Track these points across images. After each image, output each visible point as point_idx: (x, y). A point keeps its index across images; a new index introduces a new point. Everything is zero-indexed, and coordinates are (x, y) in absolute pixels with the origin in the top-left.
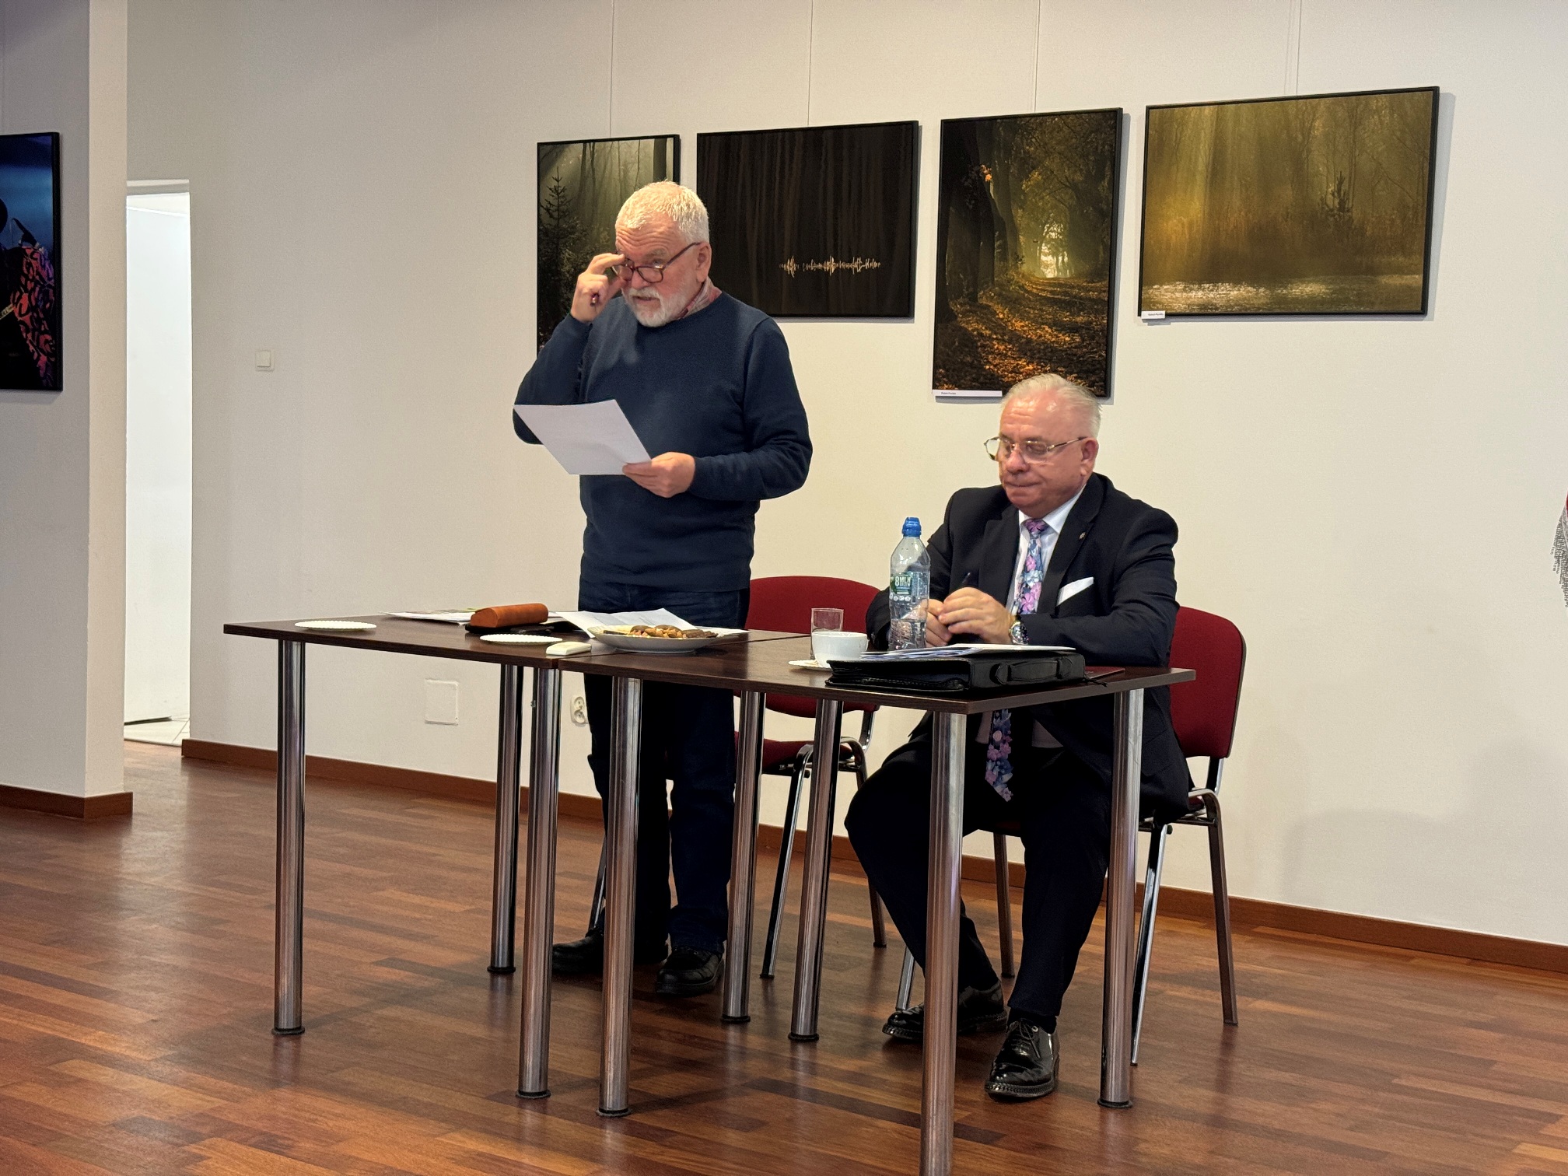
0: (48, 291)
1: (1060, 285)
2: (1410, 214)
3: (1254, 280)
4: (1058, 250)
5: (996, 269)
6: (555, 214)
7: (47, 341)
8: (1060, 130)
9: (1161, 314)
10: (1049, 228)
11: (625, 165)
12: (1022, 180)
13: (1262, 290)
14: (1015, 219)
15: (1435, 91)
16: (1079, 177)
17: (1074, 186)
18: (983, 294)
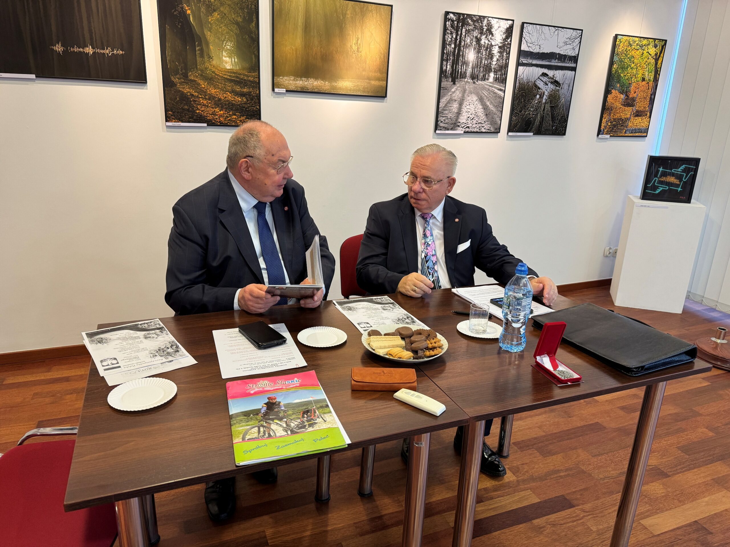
1: (234, 73)
2: (382, 57)
4: (232, 55)
5: (198, 62)
9: (283, 91)
10: (226, 43)
12: (208, 16)
14: (206, 36)
15: (391, 6)
16: (240, 19)
17: (237, 23)
18: (192, 74)
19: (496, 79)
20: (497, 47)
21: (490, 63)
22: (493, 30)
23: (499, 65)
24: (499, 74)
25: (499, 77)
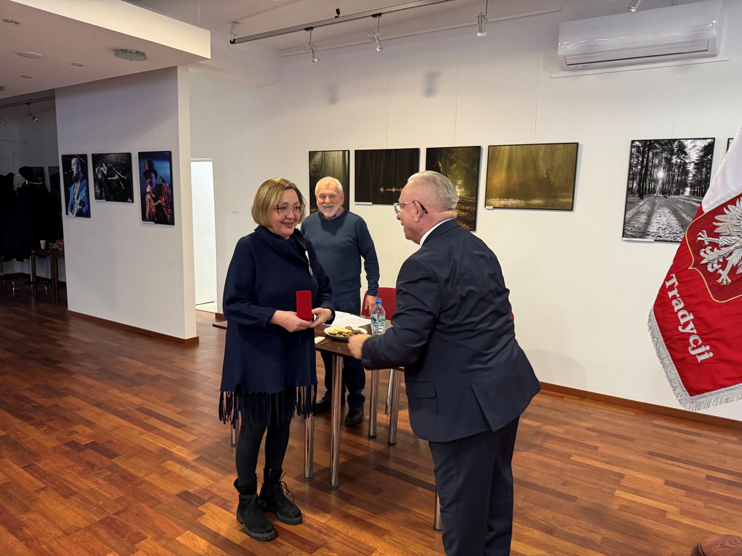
0: (169, 197)
2: (569, 181)
3: (520, 199)
4: (461, 187)
7: (170, 211)
8: (462, 152)
9: (492, 207)
10: (458, 181)
11: (334, 158)
12: (450, 167)
13: (523, 201)
15: (577, 144)
16: (468, 166)
17: (466, 169)
19: (693, 194)
20: (693, 164)
21: (685, 179)
22: (687, 150)
23: (696, 180)
24: (697, 188)
25: (697, 191)
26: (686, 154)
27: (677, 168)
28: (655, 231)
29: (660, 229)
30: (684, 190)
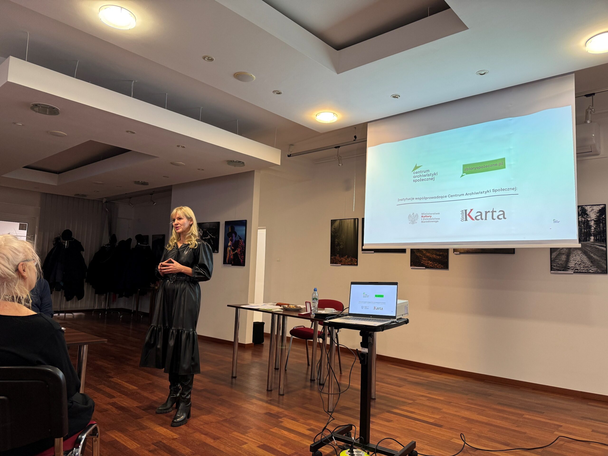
0: (243, 248)
6: (334, 233)
7: (243, 257)
9: (458, 253)
11: (348, 224)
19: (596, 240)
20: (593, 221)
21: (590, 231)
22: (588, 212)
23: (597, 231)
24: (598, 237)
25: (599, 238)
26: (587, 215)
27: (583, 224)
28: (573, 266)
29: (577, 264)
30: (590, 238)
